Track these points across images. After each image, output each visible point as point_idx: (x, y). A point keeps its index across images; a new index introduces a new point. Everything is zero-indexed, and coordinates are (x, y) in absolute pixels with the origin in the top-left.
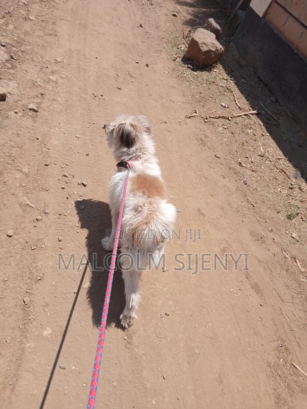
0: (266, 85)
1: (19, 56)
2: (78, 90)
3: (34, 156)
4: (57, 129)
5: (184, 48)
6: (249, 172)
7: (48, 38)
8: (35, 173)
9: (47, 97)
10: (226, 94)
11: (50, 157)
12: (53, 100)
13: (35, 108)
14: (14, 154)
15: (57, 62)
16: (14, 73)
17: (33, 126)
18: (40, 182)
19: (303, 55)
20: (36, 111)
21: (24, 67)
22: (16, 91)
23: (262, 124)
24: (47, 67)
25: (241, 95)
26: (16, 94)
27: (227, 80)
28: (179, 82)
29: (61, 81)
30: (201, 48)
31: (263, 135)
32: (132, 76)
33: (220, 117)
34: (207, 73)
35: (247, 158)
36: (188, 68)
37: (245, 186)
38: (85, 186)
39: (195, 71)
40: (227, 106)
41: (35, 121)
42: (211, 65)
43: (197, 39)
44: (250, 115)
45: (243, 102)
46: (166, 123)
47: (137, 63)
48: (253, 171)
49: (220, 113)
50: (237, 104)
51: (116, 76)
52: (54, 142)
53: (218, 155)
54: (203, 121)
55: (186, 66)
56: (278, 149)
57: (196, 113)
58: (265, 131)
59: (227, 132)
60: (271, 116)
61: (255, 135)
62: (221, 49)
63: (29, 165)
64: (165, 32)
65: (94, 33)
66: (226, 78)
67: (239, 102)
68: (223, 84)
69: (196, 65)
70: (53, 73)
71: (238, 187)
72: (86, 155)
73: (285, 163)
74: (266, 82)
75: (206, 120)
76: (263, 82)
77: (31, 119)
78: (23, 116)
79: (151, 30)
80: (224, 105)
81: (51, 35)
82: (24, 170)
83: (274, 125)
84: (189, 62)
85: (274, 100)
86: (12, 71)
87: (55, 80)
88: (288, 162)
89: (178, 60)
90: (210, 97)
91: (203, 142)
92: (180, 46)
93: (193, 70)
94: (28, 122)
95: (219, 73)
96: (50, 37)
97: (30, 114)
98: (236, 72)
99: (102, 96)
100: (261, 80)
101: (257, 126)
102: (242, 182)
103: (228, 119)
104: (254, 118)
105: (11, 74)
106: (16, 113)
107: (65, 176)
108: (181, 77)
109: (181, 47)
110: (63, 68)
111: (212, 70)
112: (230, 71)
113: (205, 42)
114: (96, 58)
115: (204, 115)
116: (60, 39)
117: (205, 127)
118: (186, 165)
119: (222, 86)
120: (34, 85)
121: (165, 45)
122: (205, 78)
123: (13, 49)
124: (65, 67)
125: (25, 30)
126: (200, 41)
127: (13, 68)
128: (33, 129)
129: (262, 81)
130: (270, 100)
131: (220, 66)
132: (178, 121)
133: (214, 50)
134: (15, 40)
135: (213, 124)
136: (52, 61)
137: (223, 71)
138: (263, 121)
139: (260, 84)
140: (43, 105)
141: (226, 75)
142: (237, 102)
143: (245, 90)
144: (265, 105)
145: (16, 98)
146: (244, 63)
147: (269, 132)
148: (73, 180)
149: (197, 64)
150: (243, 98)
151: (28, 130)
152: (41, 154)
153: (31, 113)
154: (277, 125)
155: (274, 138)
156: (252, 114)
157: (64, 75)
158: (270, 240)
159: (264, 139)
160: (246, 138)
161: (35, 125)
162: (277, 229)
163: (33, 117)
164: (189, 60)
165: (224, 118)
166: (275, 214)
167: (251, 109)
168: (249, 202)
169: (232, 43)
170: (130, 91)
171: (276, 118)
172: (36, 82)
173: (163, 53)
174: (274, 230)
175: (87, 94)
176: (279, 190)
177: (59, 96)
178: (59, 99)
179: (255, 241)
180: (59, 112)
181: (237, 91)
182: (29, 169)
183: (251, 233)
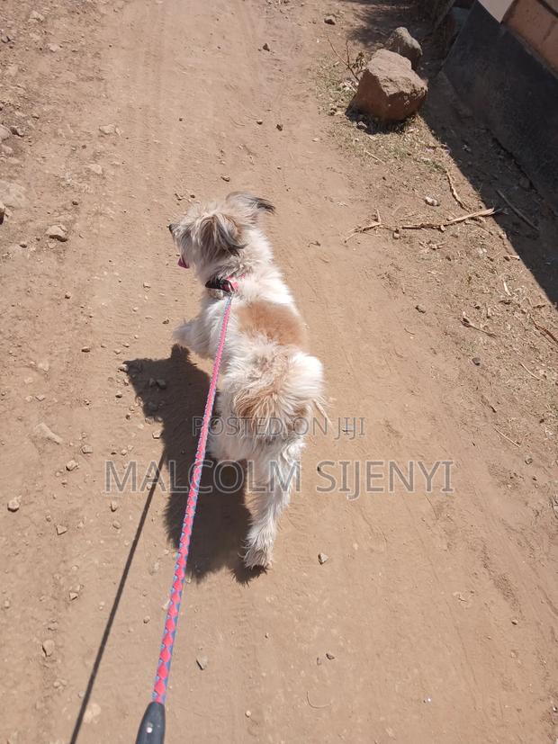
0: (510, 156)
1: (29, 128)
2: (145, 189)
3: (61, 334)
4: (106, 273)
5: (350, 87)
6: (483, 339)
7: (86, 87)
8: (63, 369)
9: (84, 209)
10: (433, 176)
11: (92, 332)
12: (98, 213)
13: (62, 234)
14: (21, 333)
15: (103, 134)
16: (17, 165)
17: (57, 271)
18: (72, 389)
20: (63, 240)
21: (40, 150)
22: (23, 202)
23: (504, 236)
24: (84, 147)
25: (462, 177)
26: (22, 206)
27: (434, 148)
28: (342, 157)
29: (113, 173)
30: (385, 90)
31: (507, 259)
33: (423, 226)
34: (396, 136)
35: (478, 308)
36: (359, 127)
37: (476, 368)
38: (162, 388)
39: (374, 133)
40: (435, 202)
41: (61, 261)
42: (403, 121)
43: (375, 72)
44: (481, 218)
45: (465, 191)
46: (318, 244)
47: (260, 123)
48: (490, 335)
49: (423, 217)
50: (454, 196)
51: (220, 155)
52: (101, 300)
53: (421, 306)
54: (390, 237)
55: (355, 124)
56: (538, 286)
57: (376, 220)
58: (511, 249)
59: (439, 256)
60: (522, 218)
61: (492, 260)
62: (422, 88)
63: (51, 354)
64: (313, 56)
65: (176, 69)
66: (431, 144)
67: (458, 193)
68: (429, 156)
69: (374, 121)
70: (96, 157)
71: (462, 371)
72: (165, 323)
73: (549, 313)
74: (509, 150)
75: (396, 234)
76: (505, 150)
77: (53, 258)
78: (38, 251)
79: (286, 55)
80: (430, 200)
81: (91, 79)
82: (40, 365)
83: (529, 237)
84: (361, 116)
85: (527, 185)
86: (15, 161)
87: (100, 172)
88: (556, 313)
89: (339, 112)
90: (402, 185)
91: (390, 280)
92: (341, 85)
93: (369, 131)
94: (47, 263)
95: (419, 133)
96: (90, 84)
97: (51, 246)
98: (452, 131)
99: (193, 197)
100: (499, 144)
101: (496, 240)
102: (469, 360)
103: (439, 229)
104: (490, 225)
105: (12, 166)
106: (24, 246)
107: (123, 370)
108: (345, 148)
109: (344, 86)
110: (114, 145)
111: (406, 129)
112: (439, 130)
113: (392, 77)
114: (181, 120)
115: (392, 225)
116: (109, 86)
117: (393, 248)
118: (359, 330)
119: (426, 162)
120: (58, 184)
121: (312, 84)
122: (392, 146)
123: (17, 113)
124: (119, 144)
125: (40, 73)
126: (381, 76)
127: (18, 152)
128: (57, 278)
129: (502, 148)
130: (519, 185)
131: (420, 121)
132: (342, 238)
133: (408, 91)
134: (19, 96)
135: (410, 242)
136: (92, 133)
137: (426, 131)
138: (506, 230)
139: (499, 153)
140: (77, 226)
141: (433, 138)
142: (455, 193)
143: (470, 166)
144: (509, 198)
145: (23, 215)
146: (466, 111)
147: (518, 252)
148: (139, 377)
149: (377, 119)
150: (467, 183)
151: (48, 281)
152: (74, 329)
153: (54, 244)
154: (535, 237)
155: (528, 265)
156: (485, 216)
157: (118, 159)
158: (529, 482)
159: (509, 268)
160: (475, 267)
161: (62, 268)
162: (541, 458)
163: (60, 254)
164: (361, 113)
165: (431, 227)
166: (535, 426)
167: (482, 205)
168: (485, 402)
169: (442, 73)
170: (248, 184)
171: (532, 223)
172: (63, 179)
173: (309, 100)
174: (535, 458)
175: (164, 195)
176: (541, 372)
177: (108, 205)
178: (109, 210)
179: (499, 485)
180: (109, 238)
181: (454, 172)
182: (51, 362)
183: (492, 470)
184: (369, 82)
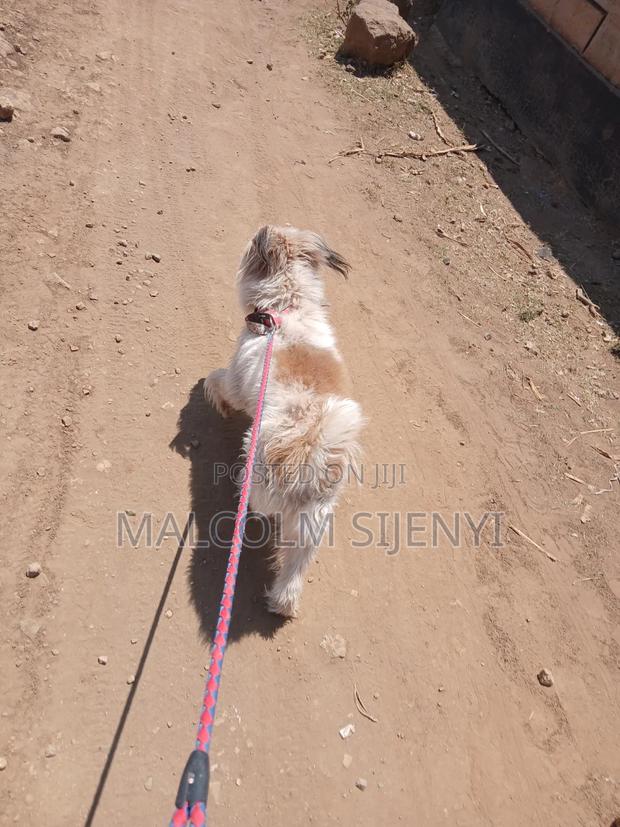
0: (497, 100)
1: (31, 49)
2: (140, 107)
3: (68, 212)
4: (105, 170)
5: (339, 35)
6: (456, 247)
7: (82, 19)
8: (70, 237)
9: (84, 118)
10: (419, 116)
11: (94, 214)
12: (96, 122)
13: (65, 134)
14: (32, 207)
15: (99, 60)
16: (22, 77)
17: (61, 164)
18: (78, 253)
20: (67, 140)
21: (42, 66)
22: (29, 106)
23: (485, 169)
24: (83, 68)
25: (448, 118)
26: (29, 110)
27: (421, 92)
28: (330, 95)
29: (109, 91)
30: (371, 32)
31: (486, 187)
32: (240, 87)
33: (405, 155)
34: (384, 80)
35: (453, 222)
36: (347, 70)
37: (446, 268)
38: (157, 261)
39: (362, 76)
40: (419, 137)
41: (65, 157)
42: (391, 66)
43: (362, 15)
44: (463, 152)
45: (451, 130)
46: (304, 163)
47: (251, 63)
48: (463, 245)
49: (405, 148)
50: (438, 134)
51: (211, 86)
52: (99, 190)
53: (398, 216)
54: (372, 161)
55: (344, 67)
56: (513, 210)
57: (360, 147)
58: (491, 179)
59: (419, 180)
60: (504, 155)
61: (471, 187)
62: (409, 32)
63: (59, 225)
64: (304, 7)
65: (168, 10)
66: (419, 88)
67: (442, 131)
68: (415, 98)
69: (362, 64)
70: (93, 77)
71: (432, 269)
72: (159, 213)
73: (523, 233)
74: (496, 95)
75: (379, 159)
76: (493, 96)
77: (58, 154)
78: (44, 147)
79: (277, 6)
80: (413, 134)
81: (87, 13)
82: (50, 232)
83: (509, 170)
84: (350, 60)
85: (512, 127)
86: (20, 74)
87: (97, 89)
88: (530, 232)
89: (328, 56)
90: (387, 121)
91: (371, 196)
92: (331, 33)
93: (356, 74)
94: (53, 156)
95: (407, 79)
96: (87, 17)
97: (55, 144)
98: (442, 79)
99: (184, 118)
100: (488, 92)
101: (477, 171)
102: (440, 261)
103: (421, 159)
104: (471, 158)
105: (17, 77)
106: (31, 141)
107: (122, 244)
108: (332, 87)
109: (335, 34)
110: (111, 69)
111: (393, 73)
112: (428, 77)
113: (378, 20)
114: (173, 53)
115: (374, 151)
116: (103, 19)
117: (377, 171)
118: (339, 232)
119: (413, 104)
120: (60, 96)
121: (303, 31)
122: (380, 88)
123: (18, 34)
124: (115, 69)
125: (38, 4)
126: (368, 19)
127: (21, 67)
128: (62, 169)
129: (490, 94)
130: (504, 127)
131: (408, 68)
132: (327, 159)
133: (395, 34)
134: (20, 21)
135: (392, 167)
136: (91, 58)
137: (415, 77)
138: (487, 163)
139: (487, 99)
140: (79, 131)
141: (421, 84)
142: (439, 131)
143: (457, 109)
144: (494, 138)
145: (29, 118)
146: (457, 61)
147: (497, 182)
148: (137, 251)
149: (365, 63)
150: (453, 123)
151: (54, 171)
152: (78, 209)
153: (58, 143)
154: (515, 171)
155: (505, 193)
156: (468, 151)
157: (113, 81)
158: (486, 351)
159: (487, 194)
160: (453, 191)
161: (67, 162)
162: (500, 336)
163: (62, 150)
164: (349, 57)
165: (413, 156)
166: (496, 312)
167: (465, 142)
168: (451, 293)
169: (434, 26)
170: (238, 111)
171: (514, 159)
172: (64, 93)
173: (299, 45)
174: (494, 335)
175: (158, 114)
176: (509, 275)
177: (106, 117)
178: (107, 121)
179: (458, 352)
180: (107, 143)
181: (440, 112)
182: (59, 231)
183: (453, 341)
184: (356, 25)
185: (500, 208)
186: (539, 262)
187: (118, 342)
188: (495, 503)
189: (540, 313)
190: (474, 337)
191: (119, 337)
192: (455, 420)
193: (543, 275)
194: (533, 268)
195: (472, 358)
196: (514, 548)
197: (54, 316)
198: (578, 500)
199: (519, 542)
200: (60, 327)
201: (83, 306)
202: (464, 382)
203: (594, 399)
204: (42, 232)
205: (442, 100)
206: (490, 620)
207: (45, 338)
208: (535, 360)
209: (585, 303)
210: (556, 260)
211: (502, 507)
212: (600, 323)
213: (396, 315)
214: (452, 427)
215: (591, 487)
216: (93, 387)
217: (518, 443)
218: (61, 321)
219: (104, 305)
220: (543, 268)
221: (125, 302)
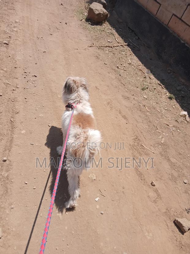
0: (133, 31)
2: (29, 35)
3: (9, 64)
4: (19, 52)
5: (86, 14)
6: (123, 71)
7: (10, 11)
8: (10, 71)
9: (13, 38)
10: (110, 36)
11: (17, 64)
12: (16, 39)
13: (7, 43)
15: (16, 22)
17: (6, 51)
18: (13, 75)
19: (149, 11)
20: (7, 44)
23: (130, 50)
24: (11, 25)
25: (119, 36)
27: (111, 29)
28: (84, 30)
29: (19, 31)
30: (95, 12)
31: (131, 55)
32: (58, 29)
33: (107, 47)
34: (100, 26)
35: (122, 64)
36: (89, 24)
37: (120, 77)
38: (36, 77)
39: (93, 25)
40: (111, 42)
41: (7, 49)
42: (102, 22)
43: (92, 8)
44: (124, 45)
45: (120, 40)
46: (77, 49)
47: (61, 22)
48: (125, 70)
49: (107, 45)
51: (49, 29)
52: (19, 57)
53: (106, 63)
54: (97, 48)
56: (139, 61)
57: (94, 44)
58: (132, 53)
59: (111, 53)
60: (136, 46)
61: (126, 55)
62: (106, 12)
63: (7, 67)
64: (76, 7)
65: (35, 8)
66: (110, 28)
67: (118, 40)
68: (109, 31)
70: (14, 27)
71: (116, 77)
72: (36, 64)
73: (142, 67)
74: (132, 29)
75: (100, 48)
76: (132, 30)
77: (5, 48)
78: (1, 46)
79: (68, 7)
80: (109, 41)
81: (11, 9)
82: (4, 69)
83: (137, 50)
84: (90, 21)
85: (137, 38)
87: (16, 30)
88: (144, 67)
89: (83, 20)
90: (101, 37)
91: (98, 57)
92: (84, 14)
93: (92, 25)
95: (106, 26)
96: (12, 10)
98: (117, 26)
99: (42, 38)
100: (130, 29)
101: (128, 50)
102: (118, 75)
103: (112, 47)
104: (126, 47)
107: (25, 73)
108: (85, 28)
110: (19, 25)
111: (102, 24)
112: (113, 25)
113: (97, 9)
114: (38, 20)
115: (98, 45)
116: (16, 11)
117: (99, 51)
118: (89, 68)
119: (108, 33)
120: (5, 32)
121: (76, 13)
122: (99, 29)
124: (21, 25)
126: (94, 9)
128: (7, 52)
129: (131, 29)
130: (135, 38)
131: (107, 23)
132: (84, 48)
133: (102, 13)
135: (103, 50)
136: (13, 22)
137: (109, 25)
138: (131, 48)
139: (130, 31)
140: (11, 42)
141: (111, 27)
142: (116, 40)
143: (121, 34)
144: (132, 41)
146: (121, 21)
147: (134, 53)
148: (30, 74)
149: (94, 21)
150: (120, 38)
151: (4, 53)
152: (12, 63)
153: (5, 45)
154: (139, 50)
155: (136, 56)
157: (21, 28)
158: (132, 99)
159: (131, 57)
160: (122, 56)
161: (8, 50)
162: (136, 95)
163: (7, 47)
164: (89, 20)
165: (109, 47)
166: (135, 88)
167: (124, 42)
168: (122, 83)
169: (114, 11)
170: (57, 36)
171: (138, 47)
172: (6, 31)
173: (74, 17)
174: (135, 94)
175: (34, 37)
176: (138, 78)
177: (19, 38)
178: (19, 39)
179: (124, 99)
180: (20, 45)
181: (117, 35)
182: (7, 69)
183: (123, 96)
184: (91, 11)
185: (135, 60)
186: (146, 74)
187: (26, 99)
188: (136, 139)
189: (147, 88)
190: (129, 95)
191: (26, 97)
192: (124, 117)
193: (148, 78)
194: (145, 76)
195: (128, 101)
196: (143, 150)
197: (7, 92)
198: (160, 137)
199: (144, 149)
200: (8, 95)
201: (15, 89)
202: (126, 107)
203: (164, 111)
204: (2, 69)
205: (117, 31)
206: (136, 169)
207: (4, 98)
208: (146, 101)
209: (160, 85)
210: (151, 74)
211: (139, 139)
212: (165, 90)
213: (106, 89)
214: (124, 119)
215: (164, 134)
216: (19, 111)
217: (143, 123)
218: (9, 93)
219: (21, 89)
220: (148, 76)
221: (27, 88)
